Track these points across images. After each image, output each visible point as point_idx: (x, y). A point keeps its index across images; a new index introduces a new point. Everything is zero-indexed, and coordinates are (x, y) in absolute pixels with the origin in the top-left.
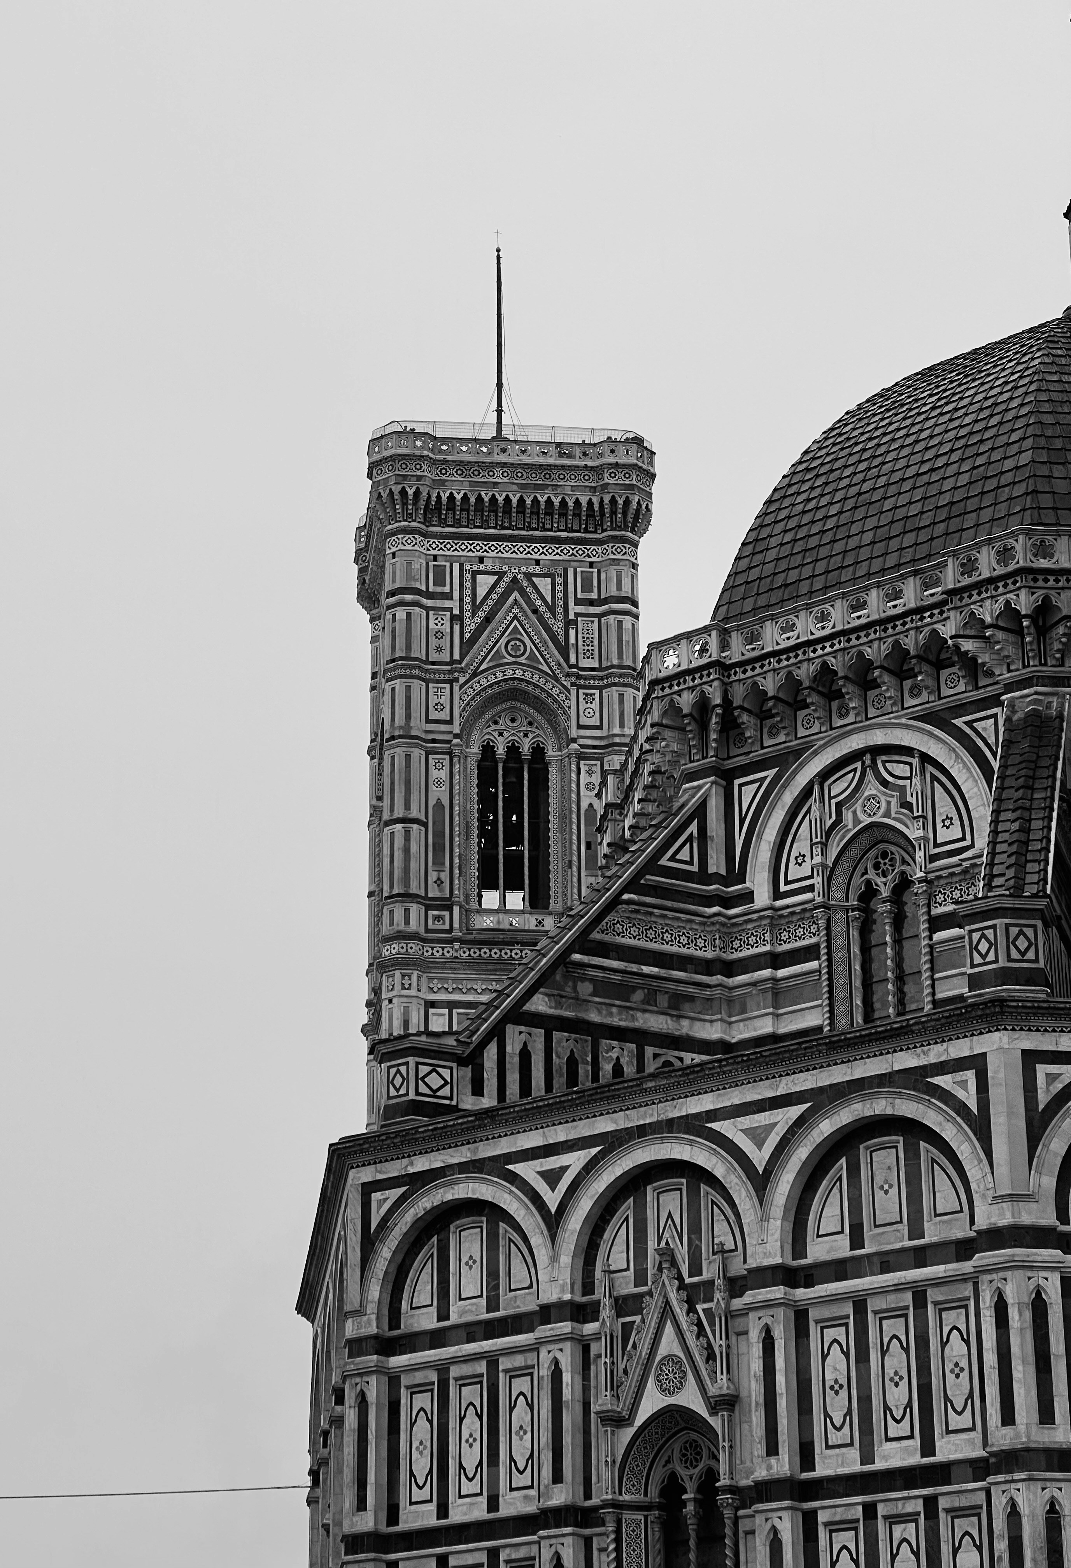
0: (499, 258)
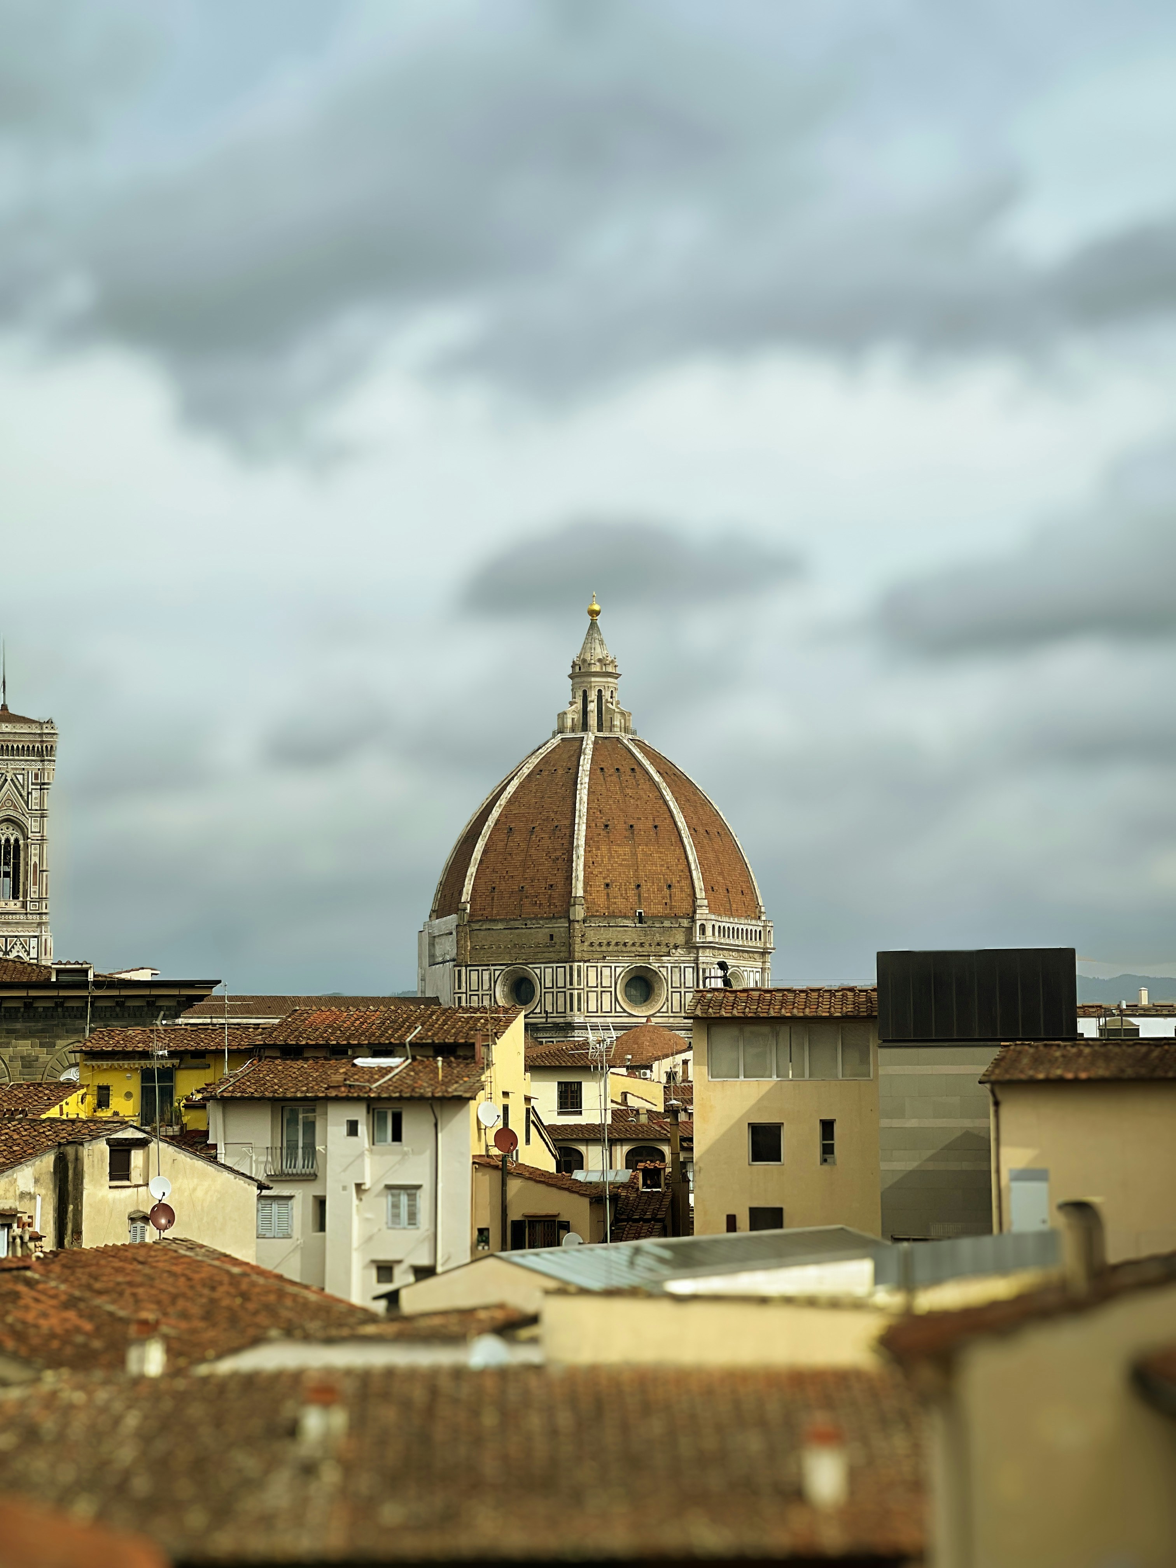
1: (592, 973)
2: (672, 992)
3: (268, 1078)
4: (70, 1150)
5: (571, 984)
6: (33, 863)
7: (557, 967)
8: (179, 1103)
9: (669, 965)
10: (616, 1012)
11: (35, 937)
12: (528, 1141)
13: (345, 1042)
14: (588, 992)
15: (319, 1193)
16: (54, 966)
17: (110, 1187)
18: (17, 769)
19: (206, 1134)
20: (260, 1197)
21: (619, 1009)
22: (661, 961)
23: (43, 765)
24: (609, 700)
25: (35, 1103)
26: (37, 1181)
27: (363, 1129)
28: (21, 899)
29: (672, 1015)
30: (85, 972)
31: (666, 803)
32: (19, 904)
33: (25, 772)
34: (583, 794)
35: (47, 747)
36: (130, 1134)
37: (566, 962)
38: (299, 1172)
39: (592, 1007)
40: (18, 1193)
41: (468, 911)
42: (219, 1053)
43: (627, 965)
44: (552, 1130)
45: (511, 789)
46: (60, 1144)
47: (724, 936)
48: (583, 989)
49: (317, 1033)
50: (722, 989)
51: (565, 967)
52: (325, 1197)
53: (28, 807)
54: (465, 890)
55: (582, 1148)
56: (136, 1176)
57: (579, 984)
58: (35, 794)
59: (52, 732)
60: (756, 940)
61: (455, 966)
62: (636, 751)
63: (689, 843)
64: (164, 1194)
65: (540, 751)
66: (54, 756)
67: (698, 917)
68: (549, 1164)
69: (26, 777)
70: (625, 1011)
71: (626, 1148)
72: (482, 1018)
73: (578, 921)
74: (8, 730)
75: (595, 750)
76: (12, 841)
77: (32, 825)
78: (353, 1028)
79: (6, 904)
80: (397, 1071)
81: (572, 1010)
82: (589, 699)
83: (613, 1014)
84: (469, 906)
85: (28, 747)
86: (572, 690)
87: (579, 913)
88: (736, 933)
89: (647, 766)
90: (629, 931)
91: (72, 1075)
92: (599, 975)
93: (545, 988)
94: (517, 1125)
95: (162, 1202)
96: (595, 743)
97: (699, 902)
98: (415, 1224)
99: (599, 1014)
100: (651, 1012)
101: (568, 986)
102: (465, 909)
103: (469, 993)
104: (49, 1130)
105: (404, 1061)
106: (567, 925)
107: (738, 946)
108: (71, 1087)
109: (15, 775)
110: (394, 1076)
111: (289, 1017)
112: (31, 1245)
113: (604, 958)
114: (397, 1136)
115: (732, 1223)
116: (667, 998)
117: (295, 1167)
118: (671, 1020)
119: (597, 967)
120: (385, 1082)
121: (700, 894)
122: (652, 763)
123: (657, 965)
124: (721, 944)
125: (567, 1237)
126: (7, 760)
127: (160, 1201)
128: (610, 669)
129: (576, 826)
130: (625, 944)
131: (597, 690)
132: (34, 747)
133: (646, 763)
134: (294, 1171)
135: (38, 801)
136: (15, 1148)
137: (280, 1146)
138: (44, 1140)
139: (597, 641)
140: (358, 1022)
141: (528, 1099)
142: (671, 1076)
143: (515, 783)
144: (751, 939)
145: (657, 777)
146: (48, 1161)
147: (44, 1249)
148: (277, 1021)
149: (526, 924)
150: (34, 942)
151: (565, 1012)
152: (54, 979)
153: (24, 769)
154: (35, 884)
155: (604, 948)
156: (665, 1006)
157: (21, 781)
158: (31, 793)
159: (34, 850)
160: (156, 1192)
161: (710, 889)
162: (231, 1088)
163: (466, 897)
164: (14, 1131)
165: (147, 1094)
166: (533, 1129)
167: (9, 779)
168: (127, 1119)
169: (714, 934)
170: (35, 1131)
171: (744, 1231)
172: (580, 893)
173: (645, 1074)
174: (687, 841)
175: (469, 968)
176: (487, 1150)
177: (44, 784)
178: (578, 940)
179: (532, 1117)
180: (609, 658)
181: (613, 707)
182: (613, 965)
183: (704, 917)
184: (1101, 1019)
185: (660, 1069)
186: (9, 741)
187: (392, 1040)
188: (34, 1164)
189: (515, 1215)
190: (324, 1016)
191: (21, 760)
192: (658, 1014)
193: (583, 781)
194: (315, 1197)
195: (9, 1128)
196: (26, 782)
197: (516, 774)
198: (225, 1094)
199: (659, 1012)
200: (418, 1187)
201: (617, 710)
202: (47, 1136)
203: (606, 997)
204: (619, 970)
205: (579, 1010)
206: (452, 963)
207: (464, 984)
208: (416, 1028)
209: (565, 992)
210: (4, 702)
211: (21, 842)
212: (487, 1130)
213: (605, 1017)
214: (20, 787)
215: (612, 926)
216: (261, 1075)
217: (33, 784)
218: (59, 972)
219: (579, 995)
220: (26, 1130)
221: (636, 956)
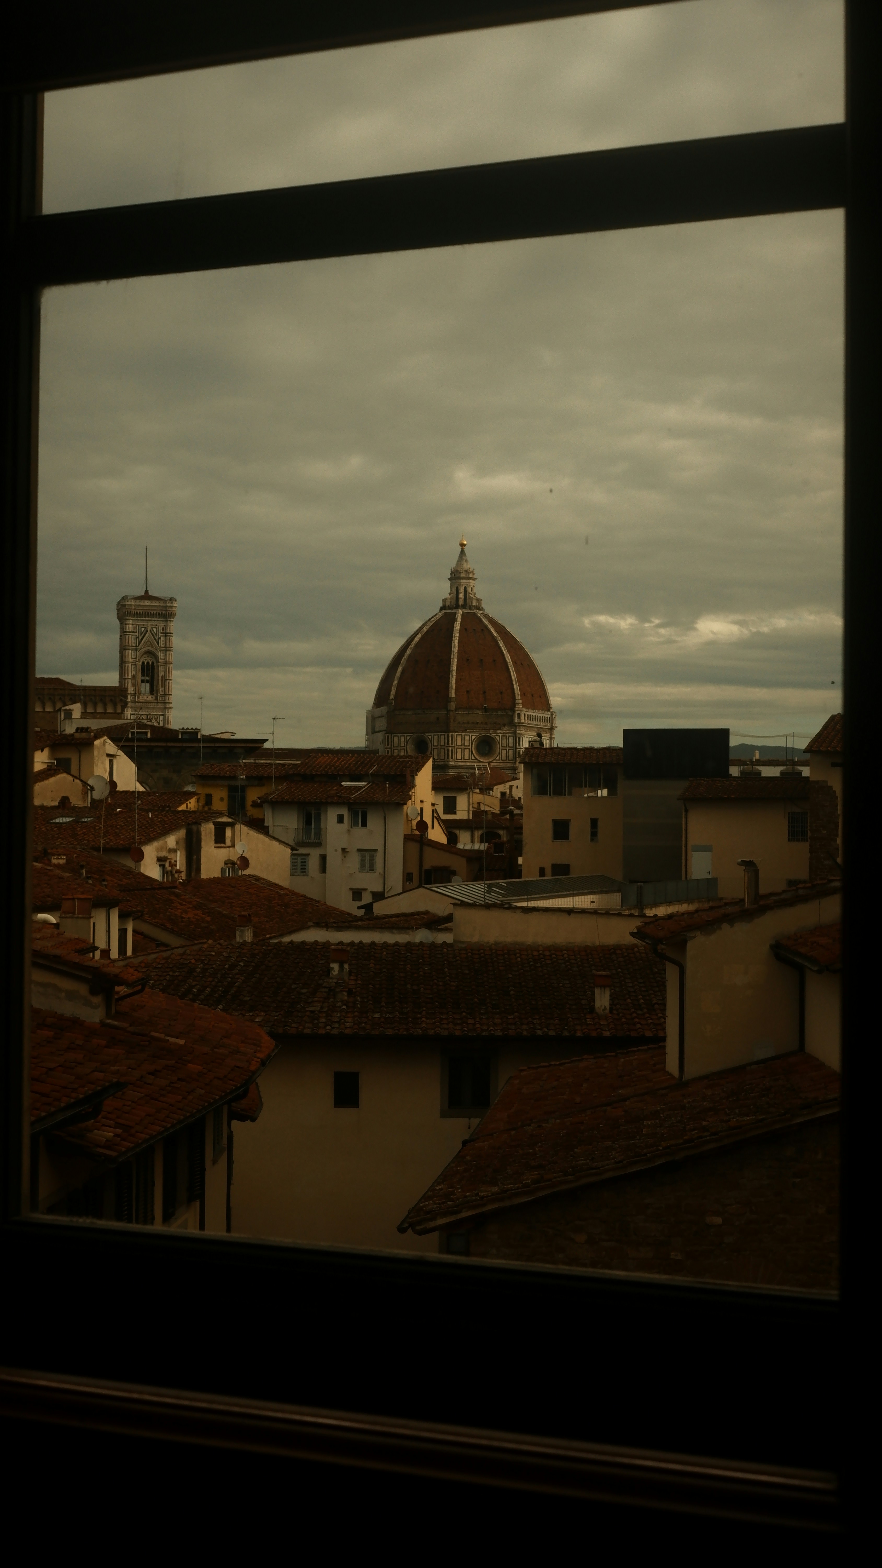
0: (146, 549)
1: (459, 738)
2: (502, 749)
3: (296, 792)
4: (194, 827)
5: (448, 743)
6: (161, 675)
7: (440, 735)
8: (249, 803)
9: (501, 735)
10: (472, 759)
11: (162, 715)
12: (433, 827)
13: (336, 773)
14: (457, 748)
15: (322, 852)
16: (180, 730)
17: (215, 847)
18: (153, 625)
19: (263, 820)
20: (293, 855)
21: (473, 758)
22: (496, 733)
23: (167, 623)
24: (470, 592)
25: (173, 802)
26: (177, 843)
27: (346, 819)
28: (155, 695)
29: (502, 761)
30: (197, 733)
31: (500, 648)
32: (154, 698)
33: (157, 627)
34: (456, 642)
35: (169, 613)
36: (225, 819)
37: (445, 732)
38: (312, 841)
39: (459, 757)
40: (168, 849)
41: (393, 704)
42: (269, 778)
43: (478, 734)
44: (444, 821)
45: (417, 639)
46: (189, 824)
47: (530, 720)
48: (454, 747)
49: (322, 768)
50: (539, 748)
51: (444, 735)
52: (326, 855)
53: (158, 645)
54: (392, 693)
55: (457, 832)
56: (228, 842)
57: (452, 744)
58: (163, 638)
59: (171, 605)
60: (547, 722)
61: (386, 734)
62: (484, 620)
63: (512, 670)
64: (244, 851)
65: (433, 619)
66: (173, 618)
67: (516, 709)
68: (442, 839)
69: (158, 629)
70: (476, 759)
71: (480, 832)
72: (409, 761)
73: (452, 711)
74: (148, 604)
75: (462, 619)
76: (150, 664)
77: (161, 655)
78: (340, 766)
79: (147, 697)
80: (364, 789)
81: (448, 758)
82: (460, 592)
83: (470, 761)
84: (393, 702)
85: (159, 613)
86: (450, 587)
87: (453, 706)
88: (537, 719)
89: (490, 628)
90: (478, 716)
91: (190, 788)
92: (463, 739)
93: (434, 746)
94: (427, 818)
95: (243, 855)
96: (462, 615)
97: (517, 701)
98: (373, 870)
99: (462, 761)
100: (491, 760)
101: (446, 745)
102: (392, 703)
103: (393, 748)
104: (183, 817)
105: (368, 784)
106: (446, 713)
107: (538, 725)
108: (191, 794)
109: (152, 628)
110: (362, 792)
111: (306, 760)
112: (176, 876)
113: (466, 730)
114: (364, 824)
115: (542, 872)
116: (499, 752)
117: (310, 839)
118: (501, 764)
119: (462, 735)
120: (358, 795)
121: (518, 697)
122: (493, 627)
123: (494, 735)
124: (529, 724)
125: (455, 878)
126: (148, 620)
127: (242, 855)
128: (471, 576)
129: (452, 660)
130: (477, 723)
131: (464, 587)
132: (162, 613)
133: (490, 627)
134: (310, 841)
135: (164, 642)
136: (166, 826)
137: (302, 827)
138: (180, 822)
139: (464, 560)
140: (343, 763)
141: (433, 805)
142: (503, 794)
143: (419, 636)
144: (545, 722)
145: (495, 634)
146: (182, 833)
147: (183, 878)
148: (300, 762)
149: (424, 712)
150: (161, 718)
151: (444, 759)
152: (180, 737)
153: (156, 625)
154: (162, 687)
155: (466, 725)
156: (498, 757)
157: (155, 632)
158: (160, 638)
159: (161, 669)
160: (239, 849)
161: (523, 694)
162: (276, 797)
163: (392, 697)
164: (165, 816)
165: (232, 799)
166: (436, 821)
167: (149, 630)
168: (223, 812)
169: (525, 719)
170: (176, 816)
171: (549, 877)
172: (453, 695)
173: (489, 793)
174: (512, 669)
175: (393, 735)
176: (412, 832)
177: (168, 633)
178: (452, 721)
179: (435, 815)
180: (471, 570)
181: (472, 596)
182: (470, 734)
183: (520, 709)
184: (741, 767)
185: (498, 790)
186: (149, 610)
187: (362, 772)
188: (176, 833)
189: (427, 866)
190: (325, 759)
191: (155, 620)
192: (494, 761)
193: (456, 636)
194: (321, 855)
195: (162, 815)
196: (158, 632)
197: (420, 632)
198: (273, 800)
199: (495, 760)
200: (376, 850)
201: (474, 598)
202: (182, 819)
203: (467, 752)
204: (473, 737)
205: (452, 758)
206: (384, 732)
207: (390, 743)
208: (374, 766)
209: (444, 748)
210: (147, 588)
211: (155, 664)
212: (412, 821)
213: (466, 762)
214: (154, 635)
215: (470, 714)
216: (292, 790)
217: (161, 633)
218: (183, 733)
219: (452, 750)
220: (171, 816)
221: (483, 730)
